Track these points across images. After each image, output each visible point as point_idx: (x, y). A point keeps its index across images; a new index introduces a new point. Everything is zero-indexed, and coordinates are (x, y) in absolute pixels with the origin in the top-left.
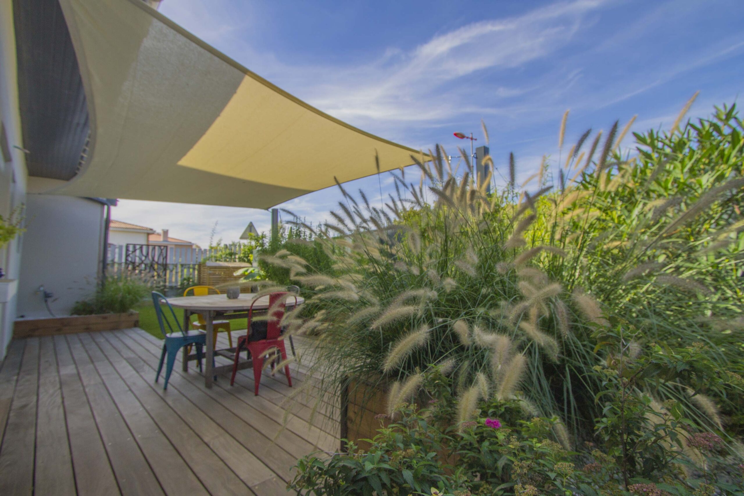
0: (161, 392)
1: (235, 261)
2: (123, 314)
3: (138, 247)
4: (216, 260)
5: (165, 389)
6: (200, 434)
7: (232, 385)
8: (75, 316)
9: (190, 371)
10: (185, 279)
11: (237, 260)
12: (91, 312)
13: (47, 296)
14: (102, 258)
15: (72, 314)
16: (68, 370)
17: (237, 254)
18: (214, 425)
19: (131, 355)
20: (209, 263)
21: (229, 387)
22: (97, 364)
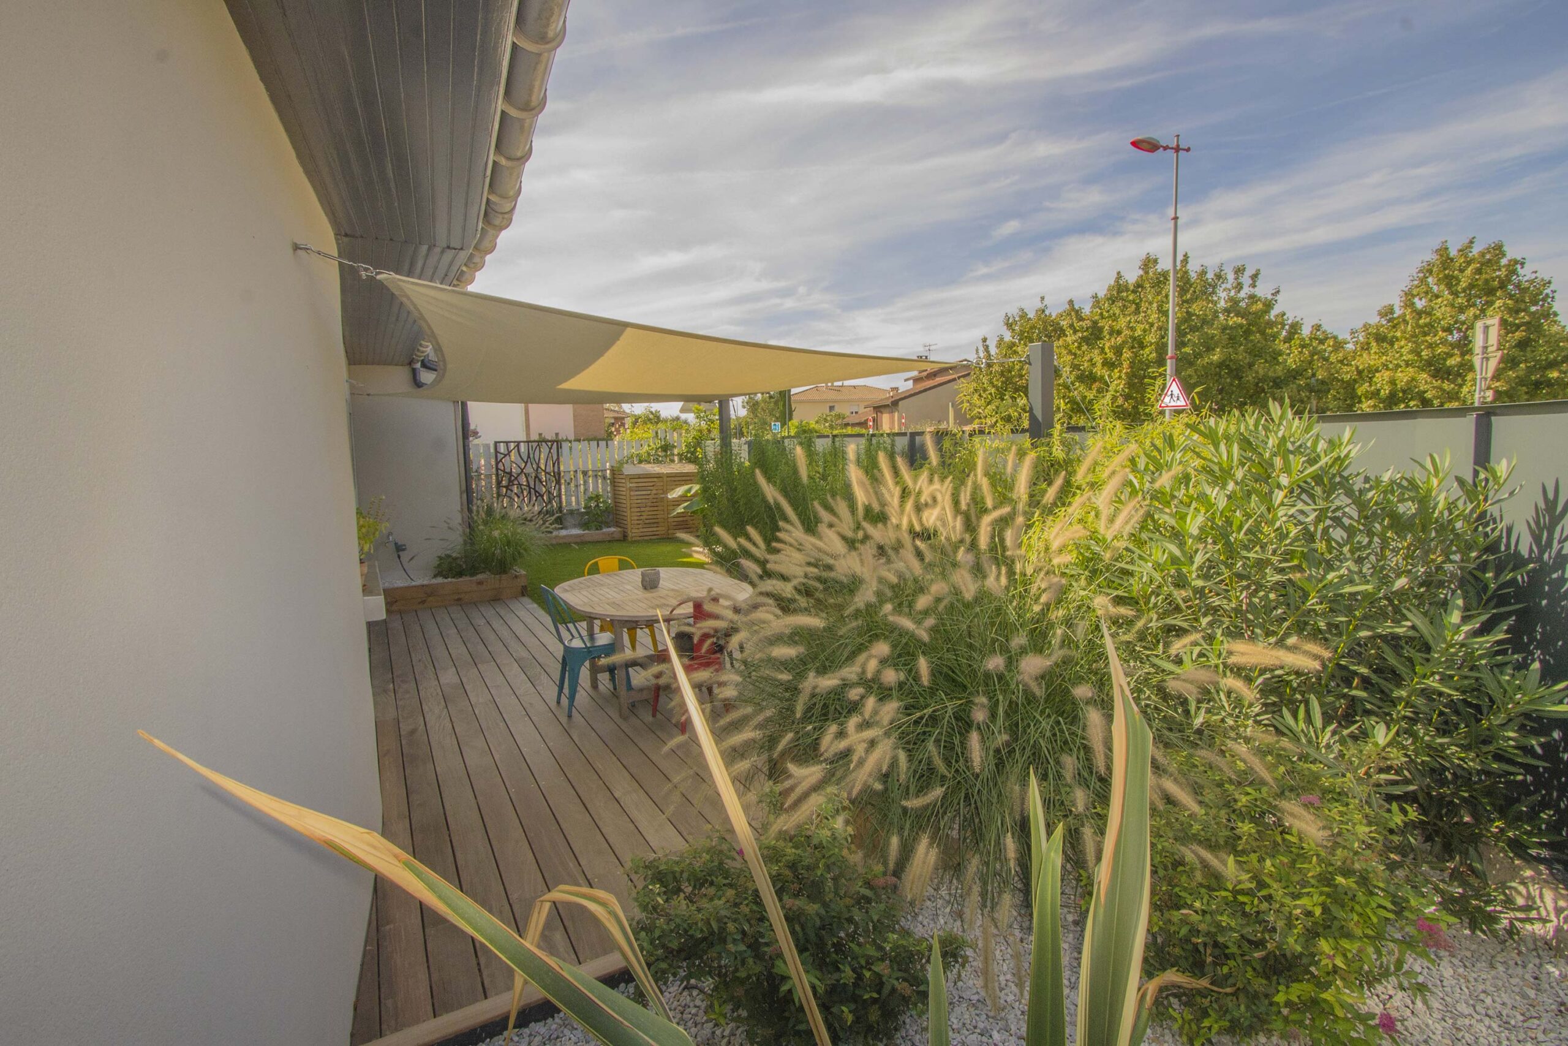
0: (564, 720)
1: (673, 461)
2: (504, 576)
3: (512, 446)
4: (640, 462)
5: (570, 716)
6: (611, 787)
7: (654, 715)
8: (440, 580)
9: (601, 687)
10: (591, 499)
11: (676, 458)
12: (460, 574)
13: (399, 548)
14: (464, 488)
15: (435, 576)
16: (449, 677)
17: (675, 447)
18: (626, 774)
19: (524, 654)
20: (629, 470)
21: (649, 718)
22: (479, 666)
